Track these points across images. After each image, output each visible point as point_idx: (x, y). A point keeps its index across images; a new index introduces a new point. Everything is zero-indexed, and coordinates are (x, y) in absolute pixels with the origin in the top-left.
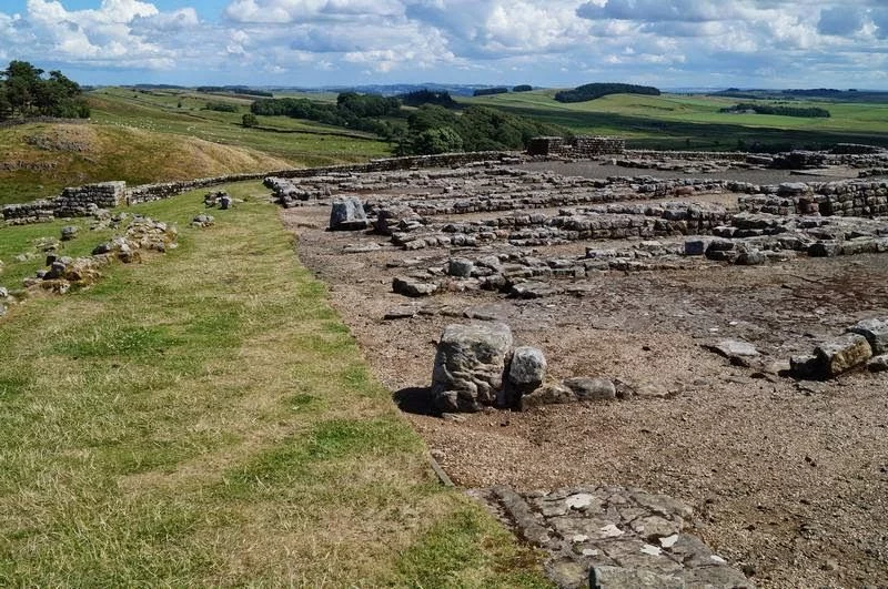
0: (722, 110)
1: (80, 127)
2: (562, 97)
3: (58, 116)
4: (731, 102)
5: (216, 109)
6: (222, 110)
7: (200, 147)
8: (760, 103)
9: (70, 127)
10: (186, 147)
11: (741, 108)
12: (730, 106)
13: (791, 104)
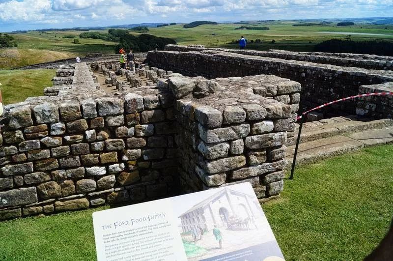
0: (236, 29)
1: (14, 50)
2: (186, 26)
3: (8, 47)
4: (240, 26)
5: (68, 38)
6: (70, 38)
7: (50, 53)
8: (248, 26)
9: (11, 50)
10: (46, 54)
11: (242, 28)
12: (239, 27)
13: (259, 26)
